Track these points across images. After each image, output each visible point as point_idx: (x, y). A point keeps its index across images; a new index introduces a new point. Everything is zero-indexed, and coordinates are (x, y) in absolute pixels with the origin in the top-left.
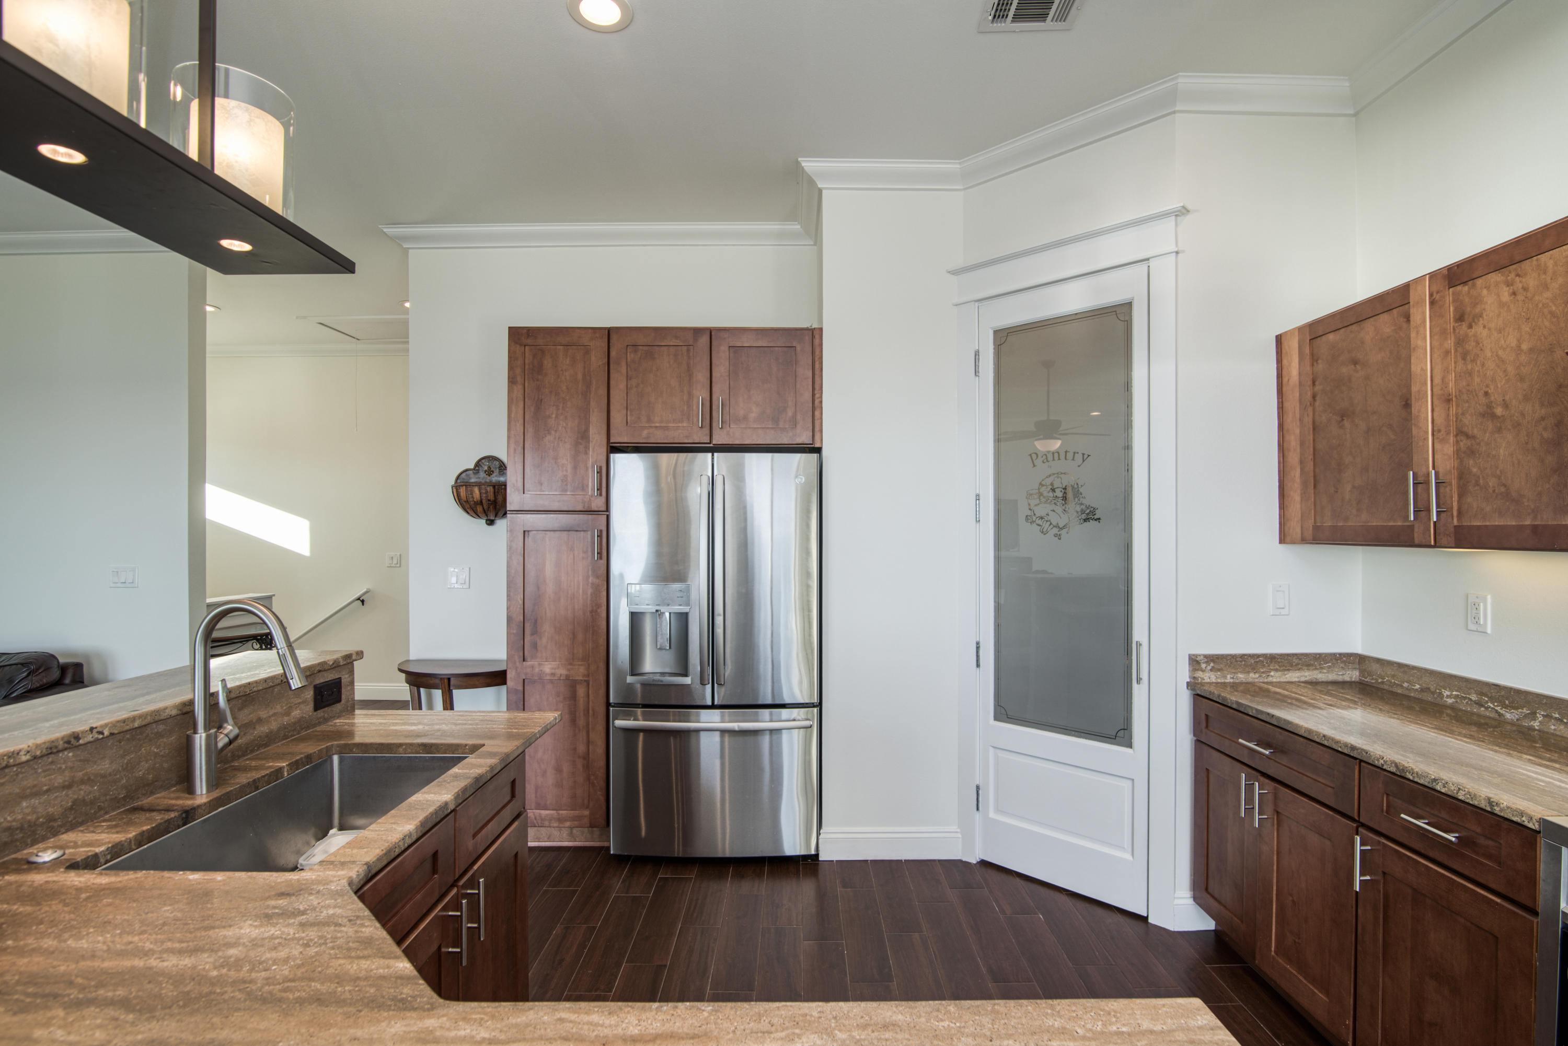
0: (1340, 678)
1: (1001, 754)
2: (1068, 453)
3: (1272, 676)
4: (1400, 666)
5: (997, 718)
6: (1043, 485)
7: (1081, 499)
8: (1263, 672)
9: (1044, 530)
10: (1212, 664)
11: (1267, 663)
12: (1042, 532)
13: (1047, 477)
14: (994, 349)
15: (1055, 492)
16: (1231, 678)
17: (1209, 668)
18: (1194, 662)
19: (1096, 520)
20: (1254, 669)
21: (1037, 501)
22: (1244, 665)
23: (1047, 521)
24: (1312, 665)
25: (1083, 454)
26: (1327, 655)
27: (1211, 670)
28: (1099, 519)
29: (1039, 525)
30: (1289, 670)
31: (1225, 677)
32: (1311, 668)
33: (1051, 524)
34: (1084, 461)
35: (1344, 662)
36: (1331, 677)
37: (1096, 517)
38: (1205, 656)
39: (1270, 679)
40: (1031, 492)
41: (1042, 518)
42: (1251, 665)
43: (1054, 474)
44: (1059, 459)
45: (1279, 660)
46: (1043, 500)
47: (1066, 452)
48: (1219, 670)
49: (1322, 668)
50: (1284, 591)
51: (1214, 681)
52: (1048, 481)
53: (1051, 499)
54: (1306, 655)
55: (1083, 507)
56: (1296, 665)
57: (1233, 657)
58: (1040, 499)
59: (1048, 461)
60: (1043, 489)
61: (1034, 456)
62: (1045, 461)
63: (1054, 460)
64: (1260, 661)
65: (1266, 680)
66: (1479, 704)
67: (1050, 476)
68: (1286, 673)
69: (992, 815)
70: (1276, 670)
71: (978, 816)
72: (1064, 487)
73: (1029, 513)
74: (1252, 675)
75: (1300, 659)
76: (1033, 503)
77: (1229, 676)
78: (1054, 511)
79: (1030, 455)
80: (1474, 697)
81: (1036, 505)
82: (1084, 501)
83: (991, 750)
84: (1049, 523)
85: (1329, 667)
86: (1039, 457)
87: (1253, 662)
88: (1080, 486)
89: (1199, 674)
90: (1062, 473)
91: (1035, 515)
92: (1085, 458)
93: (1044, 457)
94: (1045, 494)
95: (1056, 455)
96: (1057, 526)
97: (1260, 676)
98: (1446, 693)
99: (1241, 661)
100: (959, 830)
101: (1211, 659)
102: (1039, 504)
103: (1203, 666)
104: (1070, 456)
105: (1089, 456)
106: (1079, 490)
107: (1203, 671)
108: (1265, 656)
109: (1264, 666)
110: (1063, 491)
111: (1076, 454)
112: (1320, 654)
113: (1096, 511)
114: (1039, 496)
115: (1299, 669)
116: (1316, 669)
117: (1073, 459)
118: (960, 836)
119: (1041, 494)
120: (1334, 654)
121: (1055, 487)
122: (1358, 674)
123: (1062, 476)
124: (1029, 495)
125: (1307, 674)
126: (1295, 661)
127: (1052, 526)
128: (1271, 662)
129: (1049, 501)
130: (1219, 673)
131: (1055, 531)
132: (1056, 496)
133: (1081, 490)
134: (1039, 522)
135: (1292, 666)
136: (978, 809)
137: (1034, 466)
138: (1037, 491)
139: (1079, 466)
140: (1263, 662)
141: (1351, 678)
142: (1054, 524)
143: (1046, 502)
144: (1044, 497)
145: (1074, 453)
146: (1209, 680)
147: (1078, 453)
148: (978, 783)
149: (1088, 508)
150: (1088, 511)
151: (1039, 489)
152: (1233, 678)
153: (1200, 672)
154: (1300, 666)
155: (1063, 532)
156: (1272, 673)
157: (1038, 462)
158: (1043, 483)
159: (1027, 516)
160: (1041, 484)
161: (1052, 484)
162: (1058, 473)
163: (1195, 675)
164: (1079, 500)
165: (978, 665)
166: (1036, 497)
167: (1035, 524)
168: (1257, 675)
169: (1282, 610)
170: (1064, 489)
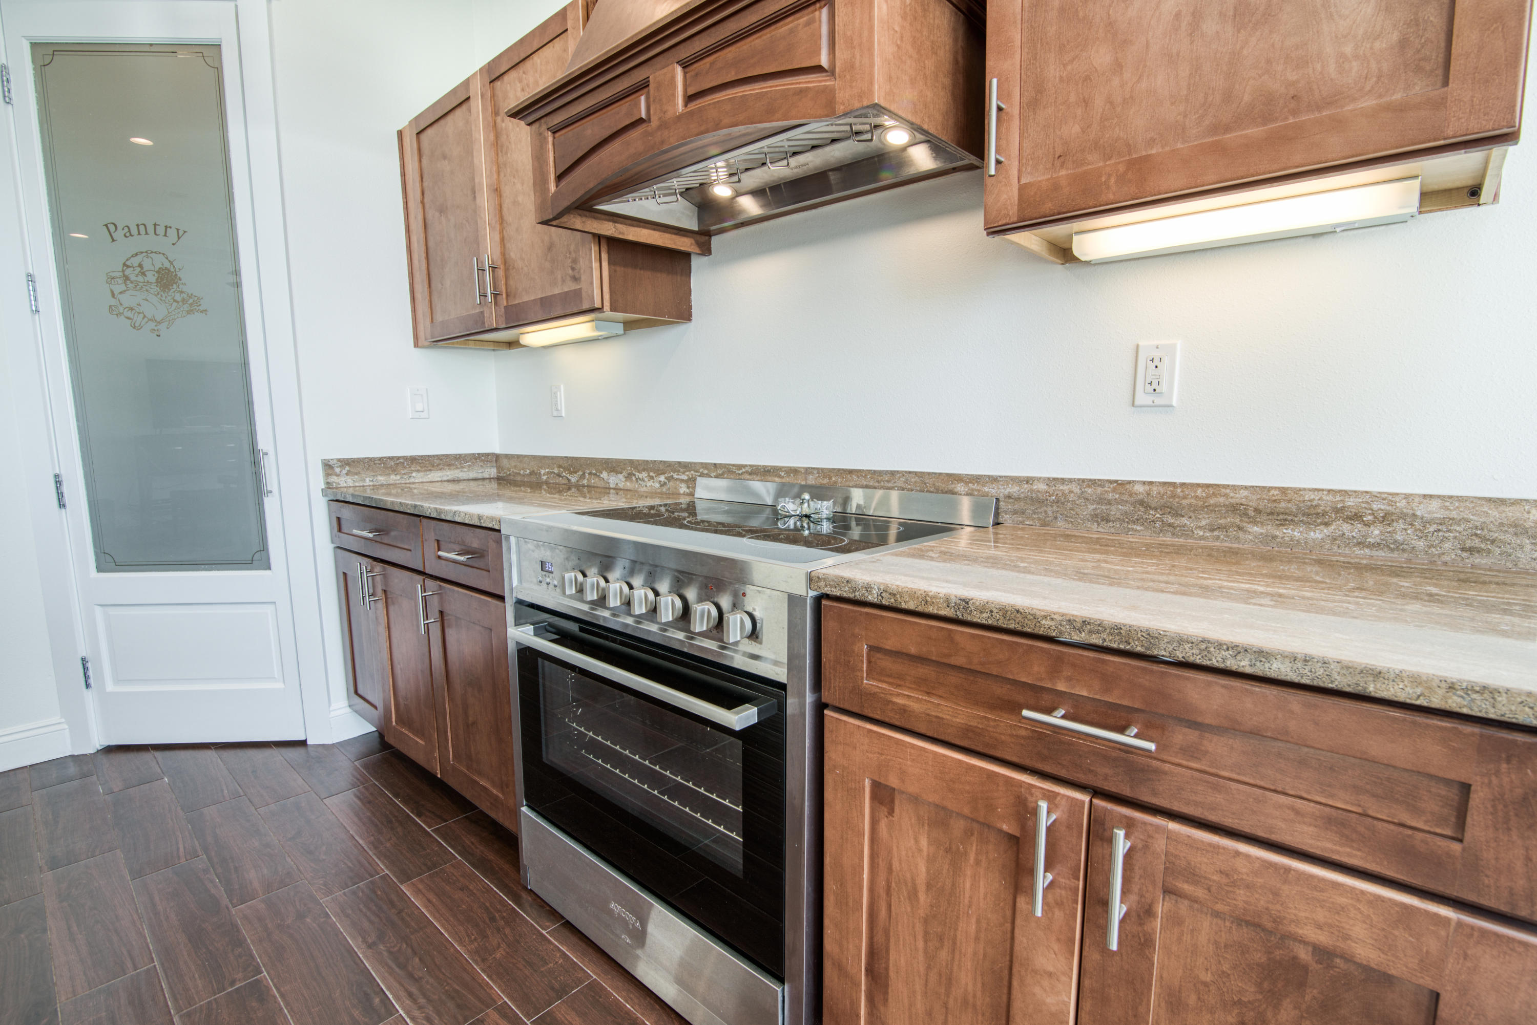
0: (480, 476)
1: (112, 611)
2: (157, 227)
3: (414, 477)
4: (518, 456)
5: (100, 569)
6: (128, 267)
7: (181, 286)
8: (404, 474)
9: (137, 325)
10: (347, 468)
11: (408, 464)
12: (134, 327)
13: (132, 256)
14: (34, 69)
15: (145, 276)
16: (370, 481)
17: (344, 472)
18: (328, 466)
19: (202, 312)
20: (394, 470)
21: (123, 287)
22: (384, 467)
23: (139, 313)
24: (453, 465)
25: (178, 230)
26: (466, 455)
27: (347, 474)
28: (206, 311)
29: (128, 318)
30: (430, 470)
31: (364, 481)
32: (452, 467)
33: (145, 317)
34: (179, 238)
35: (482, 461)
36: (472, 475)
37: (201, 308)
38: (339, 460)
39: (412, 480)
40: (113, 275)
41: (132, 309)
42: (391, 467)
43: (142, 253)
44: (147, 233)
45: (420, 461)
46: (130, 285)
47: (155, 225)
48: (356, 474)
49: (462, 467)
50: (422, 395)
51: (351, 485)
52: (135, 261)
53: (141, 284)
54: (447, 456)
55: (185, 296)
56: (437, 465)
57: (371, 460)
58: (126, 285)
59: (131, 235)
60: (128, 272)
61: (112, 228)
62: (128, 234)
63: (139, 234)
64: (400, 463)
65: (408, 481)
66: (559, 475)
67: (137, 254)
68: (428, 473)
69: (110, 687)
70: (418, 471)
71: (89, 695)
72: (157, 269)
73: (113, 302)
74: (393, 477)
75: (441, 460)
76: (117, 289)
77: (367, 480)
78: (147, 300)
79: (106, 225)
80: (556, 471)
81: (121, 293)
82: (184, 288)
83: (98, 611)
84: (141, 316)
85: (470, 466)
86: (120, 228)
87: (393, 464)
88: (177, 270)
89: (333, 479)
90: (152, 252)
91: (121, 304)
92: (181, 234)
93: (126, 230)
94: (133, 278)
95: (142, 228)
96: (153, 320)
97: (402, 478)
98: (543, 472)
99: (379, 464)
100: (63, 720)
101: (346, 462)
102: (125, 291)
103: (337, 470)
104: (160, 230)
105: (185, 232)
106: (176, 275)
107: (338, 475)
108: (405, 458)
109: (405, 467)
110: (156, 275)
111: (168, 229)
112: (460, 455)
113: (202, 301)
114: (125, 281)
115: (441, 469)
116: (457, 468)
117: (165, 235)
118: (67, 727)
119: (126, 278)
120: (474, 454)
121: (145, 269)
122: (495, 471)
123: (153, 255)
124: (111, 279)
125: (448, 473)
126: (437, 462)
127: (146, 319)
128: (412, 463)
129: (138, 287)
130: (356, 477)
131: (152, 325)
132: (148, 282)
133: (179, 274)
134: (129, 314)
135: (433, 466)
136: (88, 686)
137: (113, 240)
138: (121, 274)
139: (174, 244)
140: (403, 463)
141: (490, 475)
142: (149, 316)
143: (134, 288)
144: (132, 282)
145: (166, 227)
146: (345, 485)
147: (170, 227)
148: (84, 654)
149: (191, 297)
150: (191, 301)
151: (123, 271)
152: (372, 481)
153: (335, 478)
154: (441, 466)
155: (163, 327)
156: (414, 474)
157: (119, 235)
158: (128, 263)
159: (110, 306)
160: (124, 265)
161: (140, 266)
162: (146, 252)
163: (329, 481)
164: (178, 287)
165: (62, 505)
166: (120, 281)
167: (123, 317)
168: (398, 477)
169: (421, 413)
170: (157, 272)
